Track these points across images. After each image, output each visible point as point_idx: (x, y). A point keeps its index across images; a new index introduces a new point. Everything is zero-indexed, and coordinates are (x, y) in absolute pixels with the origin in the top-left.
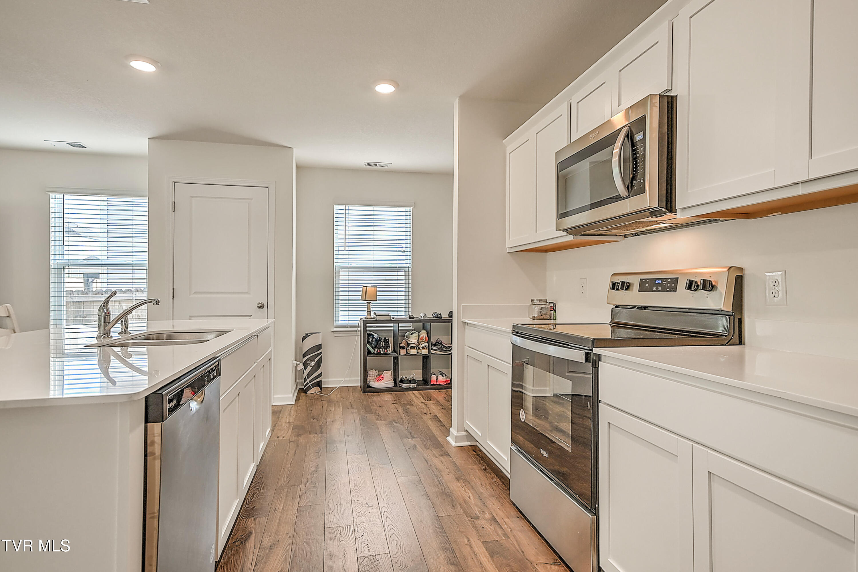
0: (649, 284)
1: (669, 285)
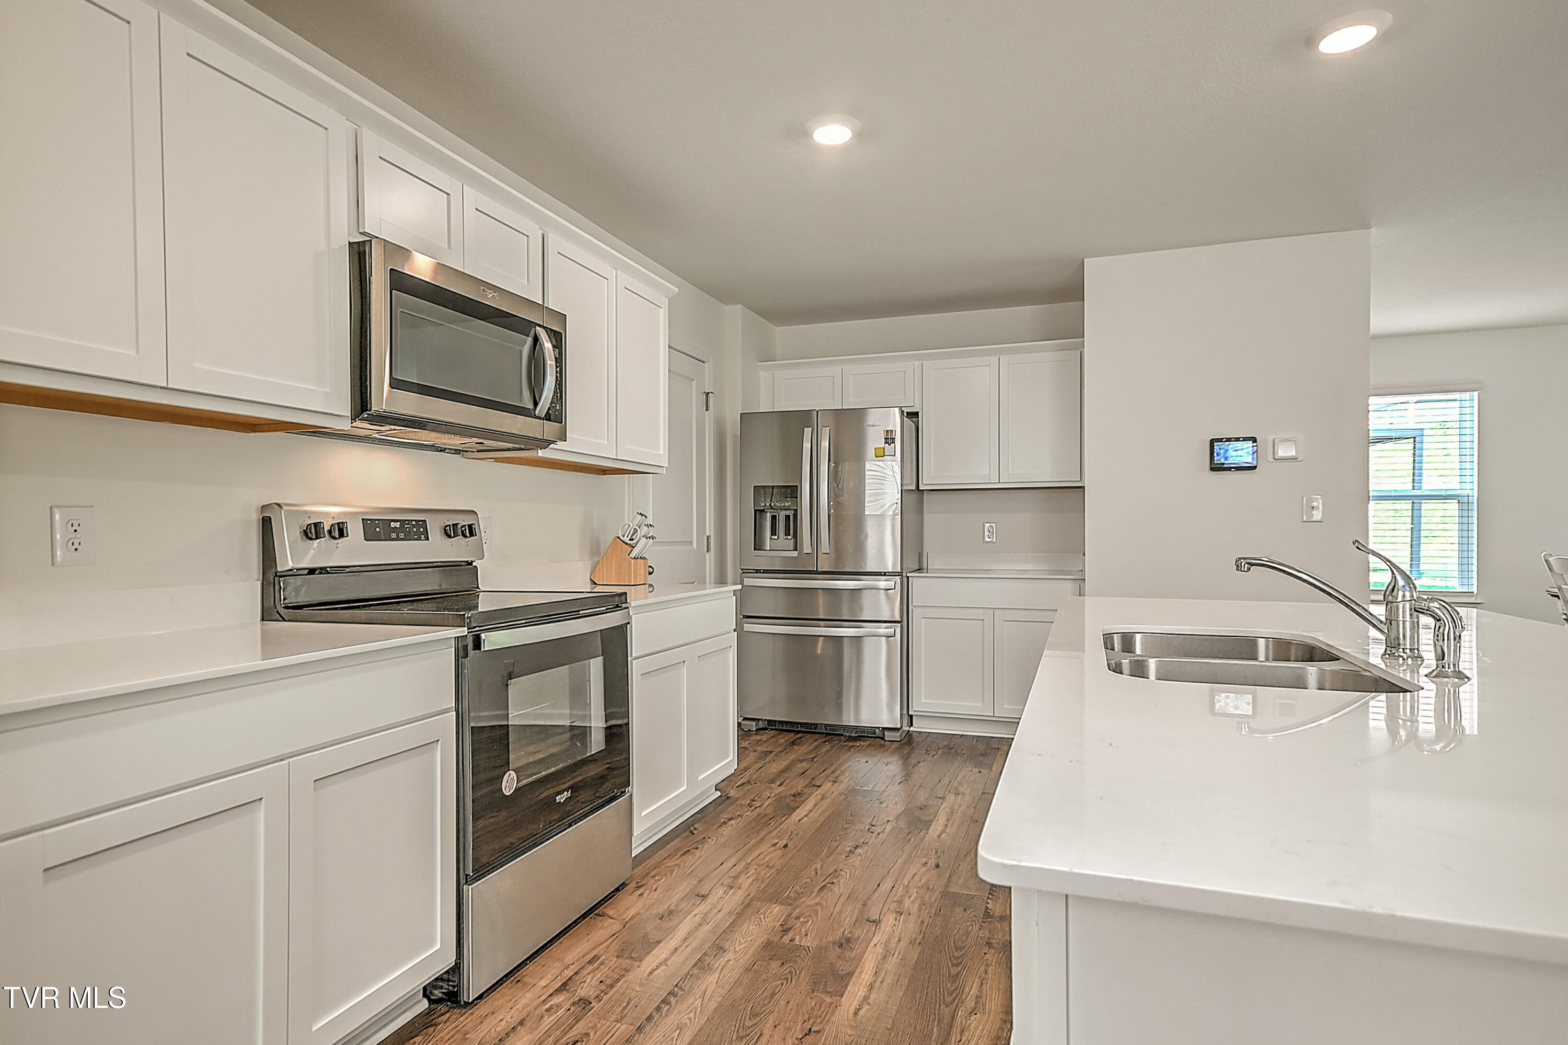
0: (381, 526)
1: (415, 530)
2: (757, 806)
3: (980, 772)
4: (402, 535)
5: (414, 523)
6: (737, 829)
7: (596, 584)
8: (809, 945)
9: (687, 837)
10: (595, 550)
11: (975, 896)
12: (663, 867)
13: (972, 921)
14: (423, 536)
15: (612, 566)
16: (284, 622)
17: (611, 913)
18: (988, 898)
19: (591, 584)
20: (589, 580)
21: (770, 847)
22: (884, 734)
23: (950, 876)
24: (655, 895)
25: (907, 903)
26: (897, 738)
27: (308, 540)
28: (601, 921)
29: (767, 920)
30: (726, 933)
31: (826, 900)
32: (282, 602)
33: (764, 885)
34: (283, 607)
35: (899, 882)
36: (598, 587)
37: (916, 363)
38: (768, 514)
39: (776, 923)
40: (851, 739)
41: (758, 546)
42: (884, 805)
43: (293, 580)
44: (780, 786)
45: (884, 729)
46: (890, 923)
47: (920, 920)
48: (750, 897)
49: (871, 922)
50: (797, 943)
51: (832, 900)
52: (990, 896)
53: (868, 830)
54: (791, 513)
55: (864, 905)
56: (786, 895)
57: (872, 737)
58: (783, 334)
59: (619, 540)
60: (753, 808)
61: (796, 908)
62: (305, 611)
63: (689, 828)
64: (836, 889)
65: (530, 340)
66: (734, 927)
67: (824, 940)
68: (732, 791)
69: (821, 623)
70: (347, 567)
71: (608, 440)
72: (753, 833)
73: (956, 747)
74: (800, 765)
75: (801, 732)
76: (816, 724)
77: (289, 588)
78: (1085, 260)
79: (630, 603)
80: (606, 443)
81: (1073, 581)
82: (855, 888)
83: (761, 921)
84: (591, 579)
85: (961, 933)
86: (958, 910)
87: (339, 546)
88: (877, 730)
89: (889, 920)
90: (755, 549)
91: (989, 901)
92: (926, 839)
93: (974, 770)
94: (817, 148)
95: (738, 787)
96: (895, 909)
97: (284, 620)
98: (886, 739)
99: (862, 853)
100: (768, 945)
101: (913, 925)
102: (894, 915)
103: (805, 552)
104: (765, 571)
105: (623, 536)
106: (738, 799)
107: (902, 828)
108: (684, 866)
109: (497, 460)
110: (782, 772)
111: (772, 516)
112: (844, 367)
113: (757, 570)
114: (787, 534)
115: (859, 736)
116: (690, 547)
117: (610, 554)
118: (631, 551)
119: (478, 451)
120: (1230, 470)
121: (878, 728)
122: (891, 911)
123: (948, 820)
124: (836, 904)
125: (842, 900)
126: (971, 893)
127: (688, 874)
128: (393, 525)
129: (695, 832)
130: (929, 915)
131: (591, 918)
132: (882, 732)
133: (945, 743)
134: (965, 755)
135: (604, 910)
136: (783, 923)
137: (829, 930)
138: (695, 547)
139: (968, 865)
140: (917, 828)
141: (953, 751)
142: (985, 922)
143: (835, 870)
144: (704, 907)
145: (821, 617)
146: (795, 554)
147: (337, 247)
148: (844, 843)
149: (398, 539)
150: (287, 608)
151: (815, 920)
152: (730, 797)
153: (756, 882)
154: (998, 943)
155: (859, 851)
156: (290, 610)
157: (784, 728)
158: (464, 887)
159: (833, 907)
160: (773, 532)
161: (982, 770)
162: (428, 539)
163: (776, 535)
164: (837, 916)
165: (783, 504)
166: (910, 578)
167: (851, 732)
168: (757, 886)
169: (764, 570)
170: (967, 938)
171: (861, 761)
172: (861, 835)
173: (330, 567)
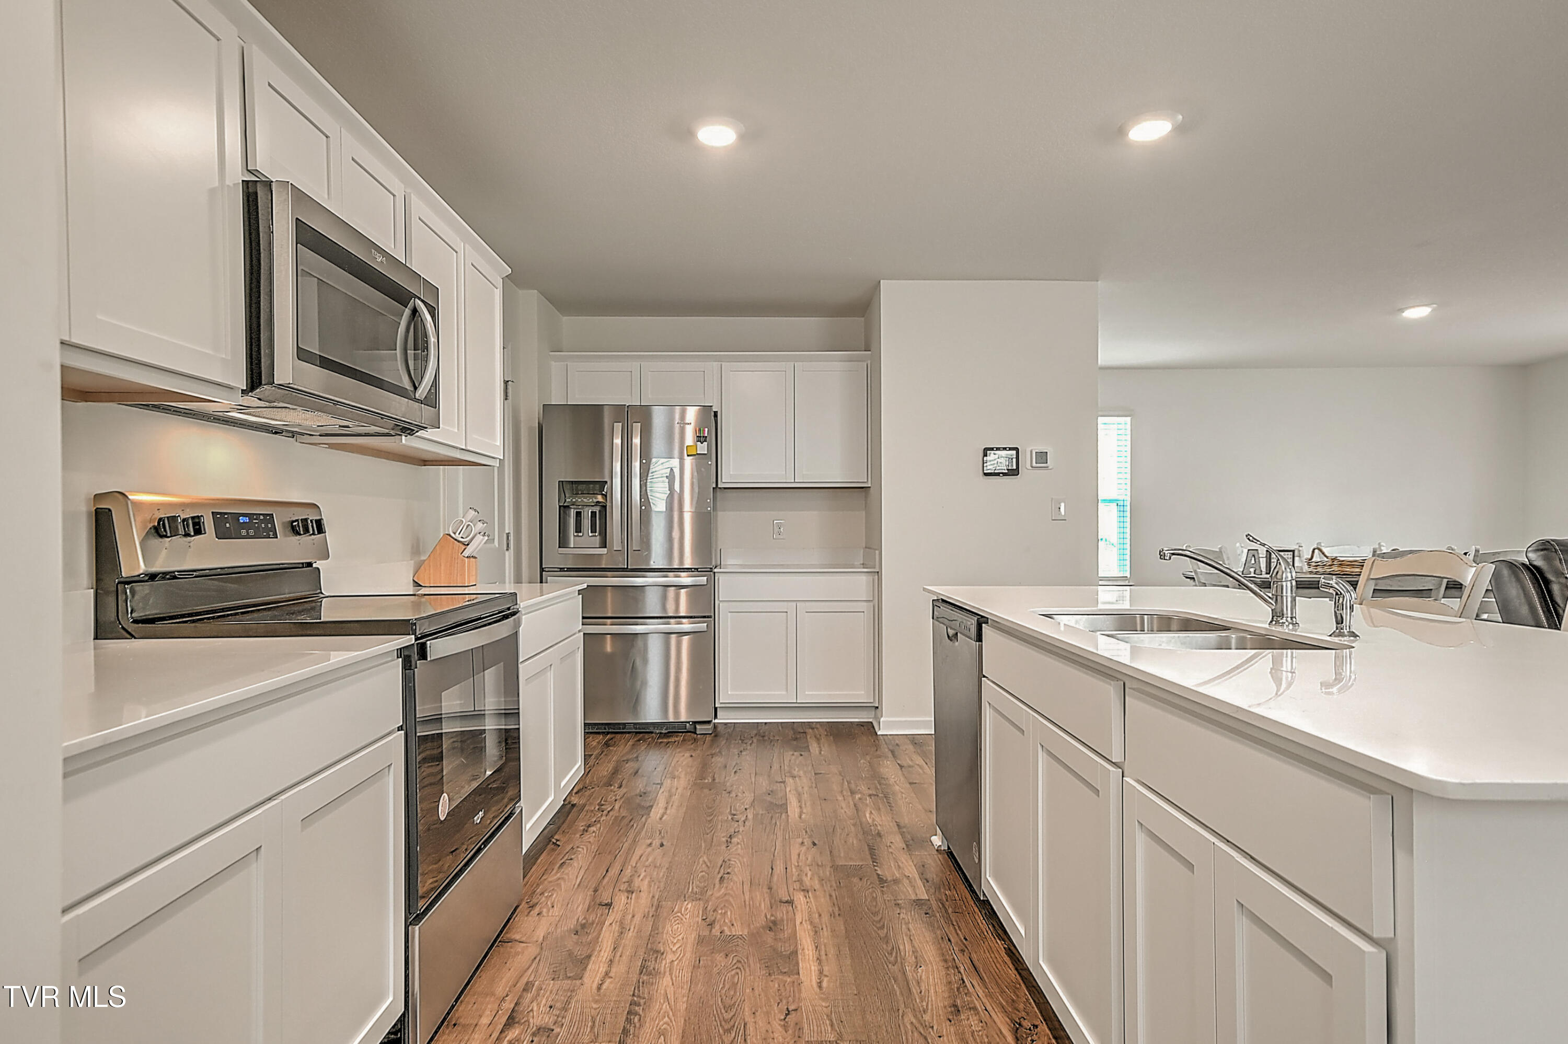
2: (609, 809)
3: (801, 755)
4: (252, 532)
5: (262, 517)
6: (602, 834)
7: (421, 586)
8: (741, 933)
9: (553, 850)
10: (416, 549)
11: (862, 865)
12: (546, 882)
13: (872, 887)
14: (271, 533)
15: (441, 565)
16: (133, 640)
17: (517, 937)
18: (874, 866)
19: (414, 586)
20: (412, 581)
21: (647, 848)
22: (695, 728)
23: (831, 852)
24: (556, 911)
25: (807, 881)
26: (709, 731)
27: (158, 537)
28: (511, 948)
29: (688, 916)
30: (653, 937)
31: (732, 889)
32: (129, 616)
33: (662, 885)
34: (132, 622)
35: (789, 863)
36: (424, 589)
37: (715, 363)
38: (572, 510)
39: (697, 919)
40: (663, 735)
41: (563, 543)
42: (733, 795)
43: (141, 588)
44: (620, 787)
45: (695, 723)
46: (802, 902)
47: (828, 894)
48: (657, 897)
49: (784, 903)
50: (729, 934)
51: (737, 888)
52: (875, 864)
53: (732, 819)
54: (597, 509)
55: (770, 888)
56: (690, 890)
57: (683, 732)
58: (570, 323)
59: (449, 537)
60: (605, 812)
61: (707, 901)
62: (159, 625)
63: (551, 841)
64: (735, 878)
65: (407, 312)
66: (658, 929)
67: (752, 927)
68: (573, 798)
69: (609, 621)
70: (195, 571)
71: (458, 430)
72: (621, 836)
73: (767, 733)
74: (627, 765)
75: (608, 733)
76: (624, 724)
77: (136, 597)
78: (882, 281)
79: (520, 605)
80: (456, 431)
81: (867, 574)
82: (753, 874)
83: (682, 919)
84: (414, 580)
85: (869, 900)
86: (855, 880)
87: (191, 544)
88: (688, 725)
89: (799, 898)
90: (559, 547)
91: (876, 868)
92: (790, 820)
93: (795, 753)
94: (700, 149)
95: (576, 793)
96: (800, 888)
97: (133, 637)
98: (698, 733)
99: (739, 841)
100: (701, 941)
101: (824, 901)
102: (802, 893)
103: (615, 549)
104: (569, 570)
105: (455, 533)
106: (584, 806)
107: (762, 814)
108: (568, 879)
109: (332, 446)
110: (613, 774)
111: (577, 512)
112: (642, 363)
113: (561, 568)
114: (593, 531)
115: (669, 732)
116: (492, 545)
117: (438, 552)
118: (465, 549)
119: (320, 436)
120: (999, 475)
121: (689, 722)
122: (797, 890)
123: (799, 802)
124: (743, 892)
125: (747, 887)
126: (857, 864)
127: (579, 885)
128: (242, 519)
129: (558, 843)
130: (833, 889)
131: (497, 946)
132: (693, 726)
133: (755, 732)
134: (779, 741)
135: (508, 936)
136: (704, 918)
137: (752, 917)
138: (497, 546)
139: (840, 840)
140: (777, 813)
141: (766, 738)
142: (883, 887)
143: (724, 861)
144: (613, 917)
145: (609, 615)
146: (604, 551)
147: (231, 185)
148: (716, 834)
149: (248, 537)
150: (136, 621)
151: (732, 909)
152: (576, 804)
153: (653, 883)
154: (905, 903)
155: (735, 840)
156: (140, 625)
157: (591, 731)
158: (410, 928)
159: (742, 895)
160: (578, 529)
161: (803, 753)
162: (277, 537)
163: (581, 532)
164: (751, 903)
165: (591, 500)
166: (716, 574)
167: (662, 729)
168: (656, 887)
169: (567, 568)
170: (876, 903)
171: (686, 755)
172: (729, 825)
173: (178, 572)
